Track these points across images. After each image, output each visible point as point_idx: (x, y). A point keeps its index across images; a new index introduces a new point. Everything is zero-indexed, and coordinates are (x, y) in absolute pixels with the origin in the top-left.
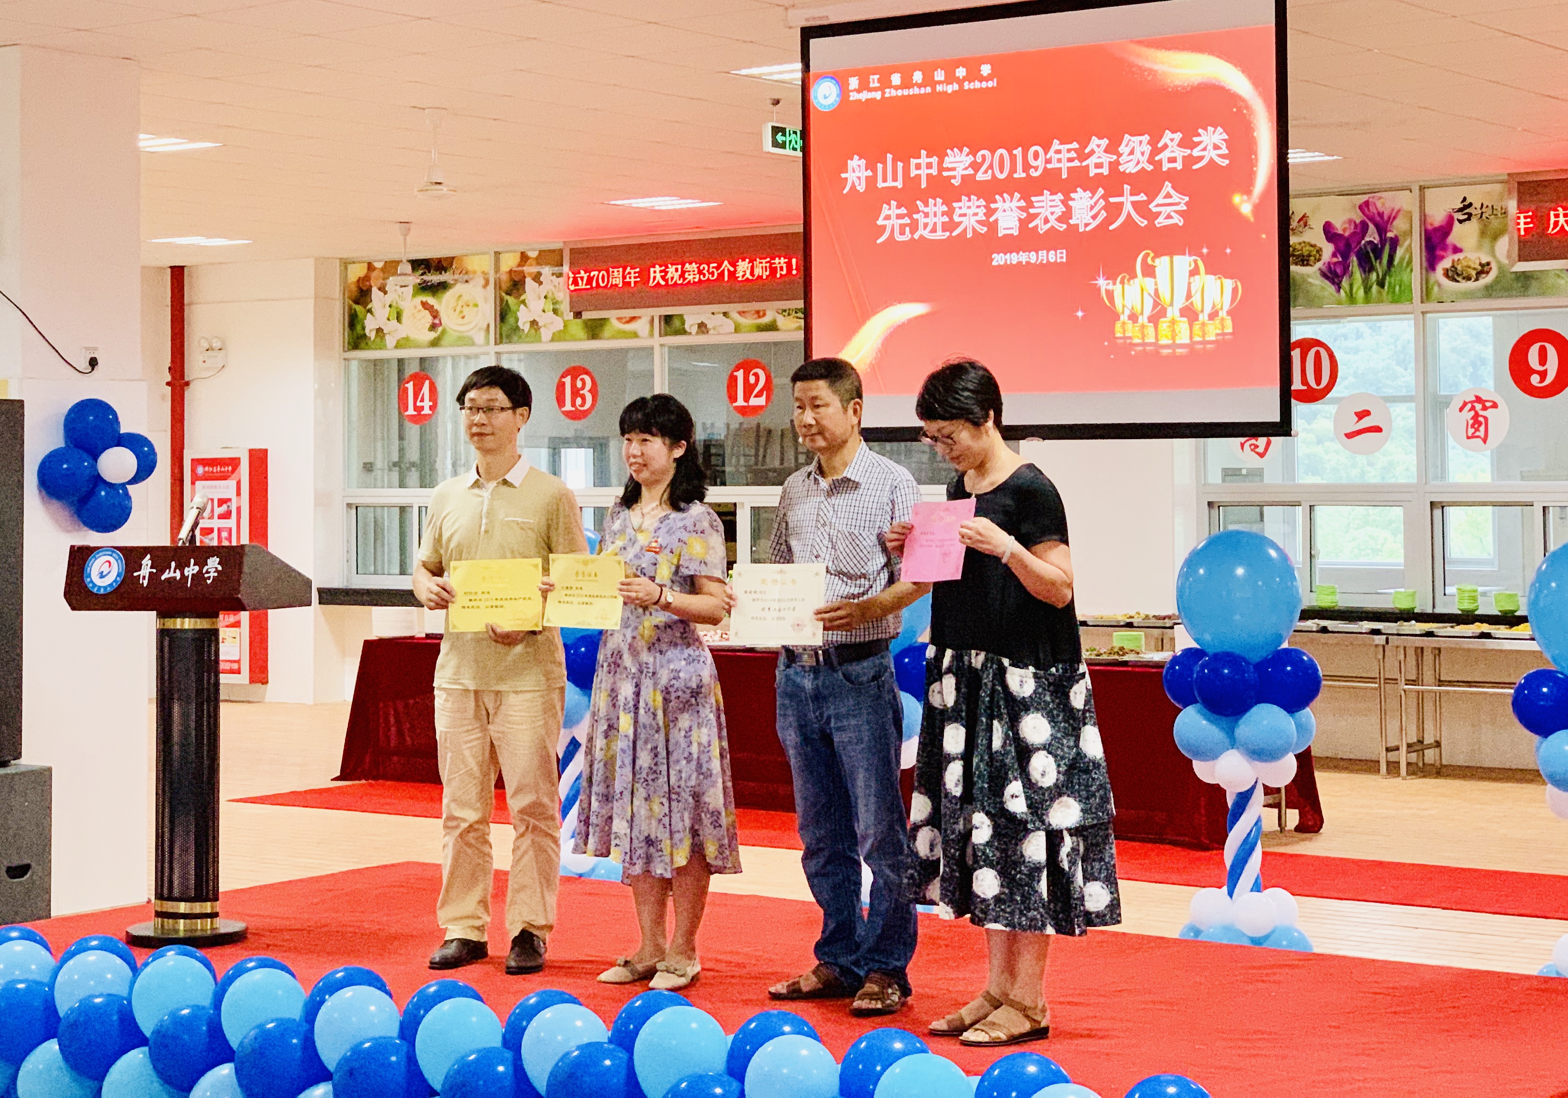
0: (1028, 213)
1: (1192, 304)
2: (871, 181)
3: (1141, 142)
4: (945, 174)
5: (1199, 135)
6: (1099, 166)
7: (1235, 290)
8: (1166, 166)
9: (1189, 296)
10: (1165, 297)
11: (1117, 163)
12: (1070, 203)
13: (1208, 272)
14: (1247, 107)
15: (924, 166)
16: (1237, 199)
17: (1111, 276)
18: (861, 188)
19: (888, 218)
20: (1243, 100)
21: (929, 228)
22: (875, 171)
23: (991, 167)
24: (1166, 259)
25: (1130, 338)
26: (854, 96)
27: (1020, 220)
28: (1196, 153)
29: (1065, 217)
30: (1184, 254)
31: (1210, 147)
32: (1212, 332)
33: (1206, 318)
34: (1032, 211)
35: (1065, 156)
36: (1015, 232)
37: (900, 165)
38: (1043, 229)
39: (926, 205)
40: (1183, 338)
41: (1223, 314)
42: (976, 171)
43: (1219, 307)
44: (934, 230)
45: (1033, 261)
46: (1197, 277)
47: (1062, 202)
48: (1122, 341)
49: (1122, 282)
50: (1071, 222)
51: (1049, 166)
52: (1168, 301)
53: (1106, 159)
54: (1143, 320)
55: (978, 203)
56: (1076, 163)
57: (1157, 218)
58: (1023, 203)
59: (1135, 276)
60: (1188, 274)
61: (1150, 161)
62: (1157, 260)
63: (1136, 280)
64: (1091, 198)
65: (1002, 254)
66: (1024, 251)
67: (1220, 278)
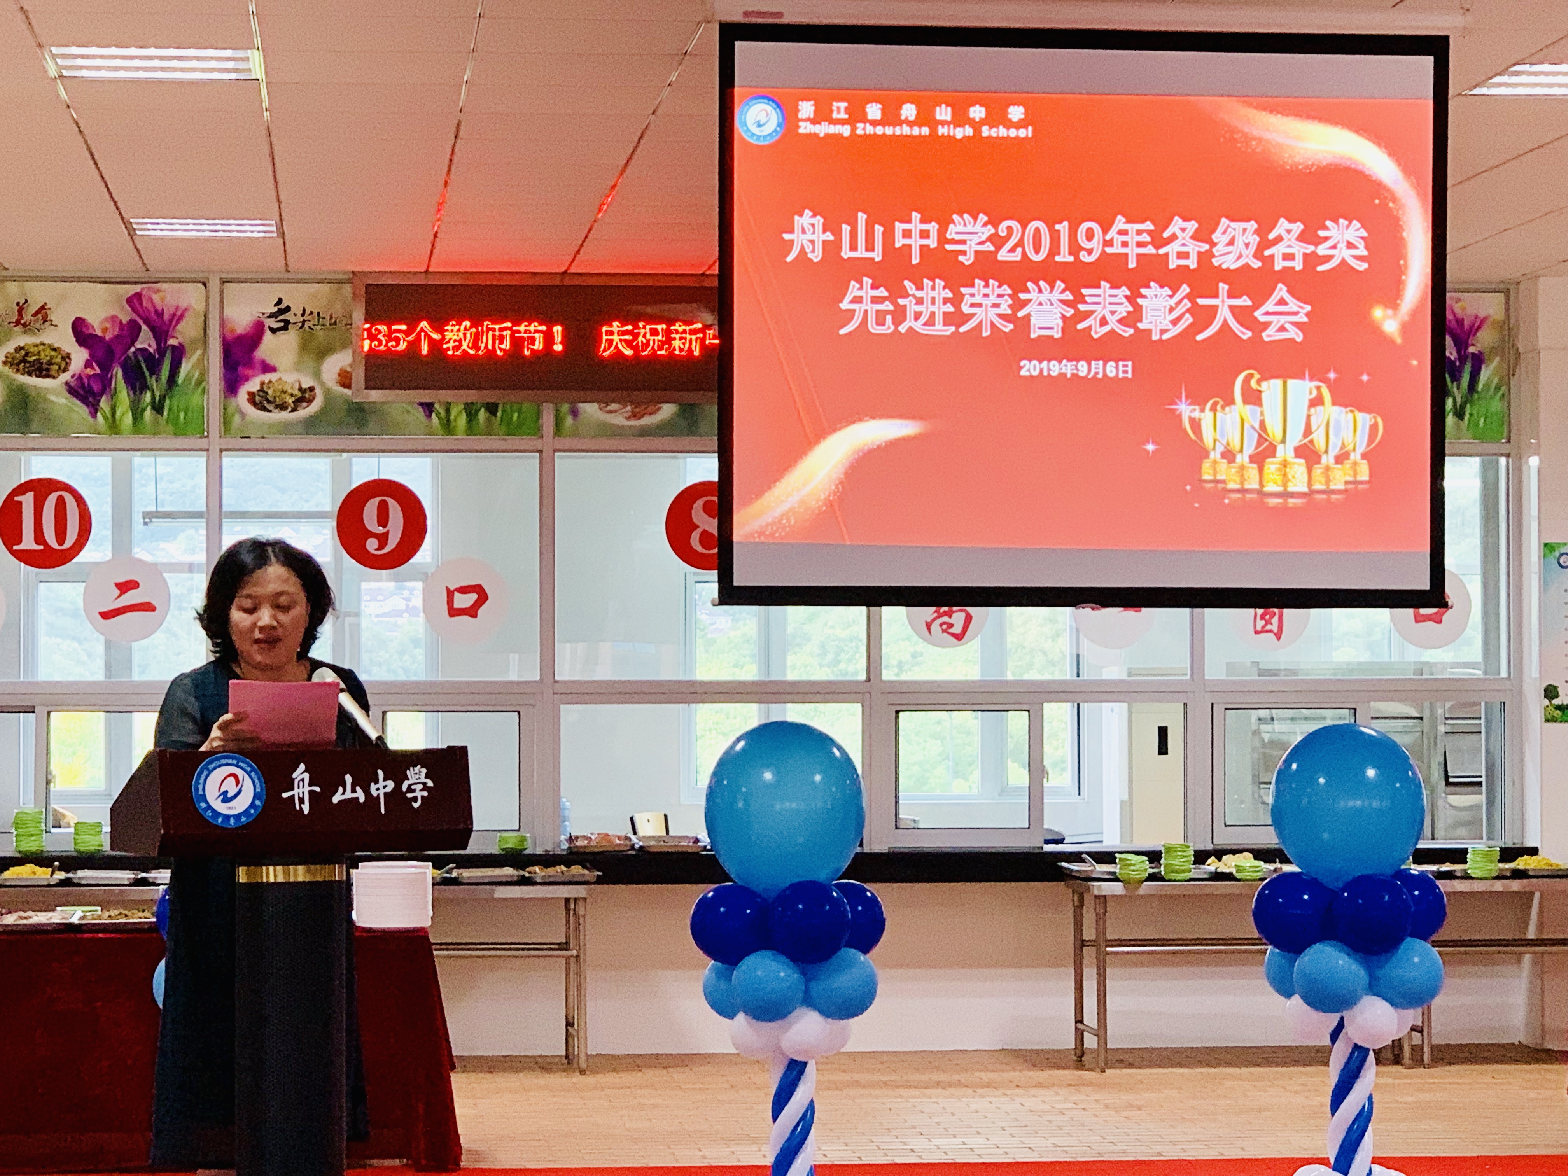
0: (1076, 309)
1: (1311, 441)
2: (831, 249)
3: (1245, 230)
4: (948, 247)
5: (1326, 228)
6: (1182, 255)
7: (1374, 428)
8: (1279, 265)
9: (1308, 431)
10: (1274, 431)
11: (1210, 254)
12: (1140, 301)
13: (1334, 403)
14: (1394, 199)
15: (915, 234)
16: (1378, 313)
17: (1199, 400)
18: (816, 256)
19: (857, 300)
20: (1389, 190)
21: (923, 319)
22: (838, 234)
24: (1277, 383)
25: (1223, 482)
26: (805, 128)
27: (1064, 317)
28: (1322, 250)
29: (1133, 318)
30: (1302, 377)
31: (1342, 246)
32: (1340, 479)
33: (1332, 460)
34: (1082, 307)
35: (1132, 239)
36: (1057, 334)
37: (879, 229)
38: (1098, 332)
39: (920, 287)
40: (1298, 484)
41: (1355, 456)
42: (998, 248)
43: (1351, 447)
44: (930, 322)
45: (1082, 374)
46: (1319, 408)
47: (1128, 299)
48: (1212, 485)
49: (1214, 409)
50: (1141, 326)
51: (1109, 250)
52: (1279, 436)
53: (1195, 248)
54: (1243, 459)
55: (1000, 291)
56: (1150, 250)
57: (1265, 329)
58: (1068, 296)
59: (1230, 402)
60: (1307, 403)
61: (1258, 254)
62: (1265, 384)
63: (1233, 407)
64: (1171, 297)
65: (1035, 362)
66: (1069, 360)
67: (1352, 411)
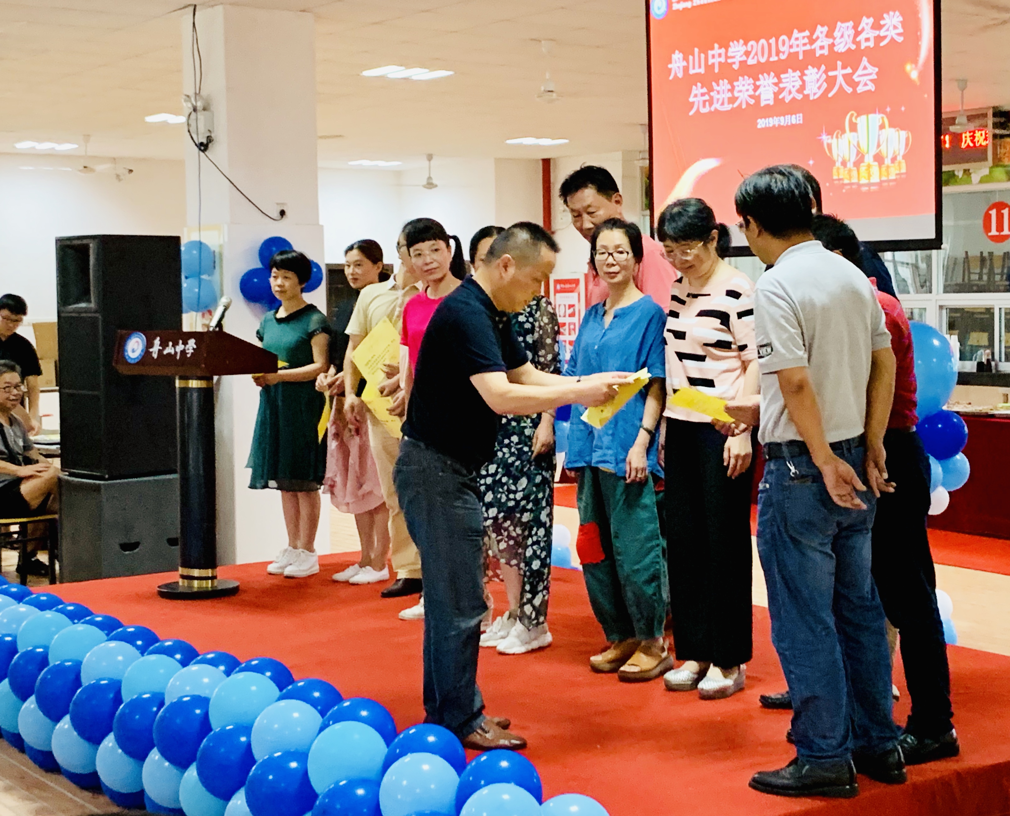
0: (779, 87)
1: (880, 151)
2: (686, 69)
3: (848, 27)
4: (730, 61)
5: (884, 19)
6: (822, 48)
7: (907, 139)
8: (864, 45)
9: (879, 145)
10: (864, 148)
11: (833, 45)
12: (805, 78)
13: (890, 126)
15: (716, 56)
16: (908, 67)
17: (830, 133)
18: (680, 75)
19: (696, 96)
21: (720, 102)
22: (688, 62)
23: (756, 54)
24: (864, 117)
25: (842, 179)
26: (675, 7)
27: (774, 93)
29: (802, 89)
30: (875, 113)
31: (891, 28)
32: (894, 173)
33: (890, 162)
34: (781, 85)
35: (801, 42)
36: (771, 103)
38: (788, 99)
39: (718, 85)
40: (875, 179)
41: (900, 158)
42: (748, 57)
43: (897, 153)
44: (723, 104)
45: (782, 124)
46: (883, 130)
47: (799, 77)
48: (836, 182)
49: (837, 137)
50: (806, 92)
51: (792, 51)
52: (866, 151)
53: (826, 42)
54: (850, 165)
55: (748, 82)
56: (808, 47)
57: (857, 86)
58: (776, 80)
59: (844, 131)
60: (877, 128)
61: (854, 42)
62: (859, 119)
63: (846, 135)
64: (817, 73)
65: (763, 120)
66: (777, 116)
67: (898, 130)
